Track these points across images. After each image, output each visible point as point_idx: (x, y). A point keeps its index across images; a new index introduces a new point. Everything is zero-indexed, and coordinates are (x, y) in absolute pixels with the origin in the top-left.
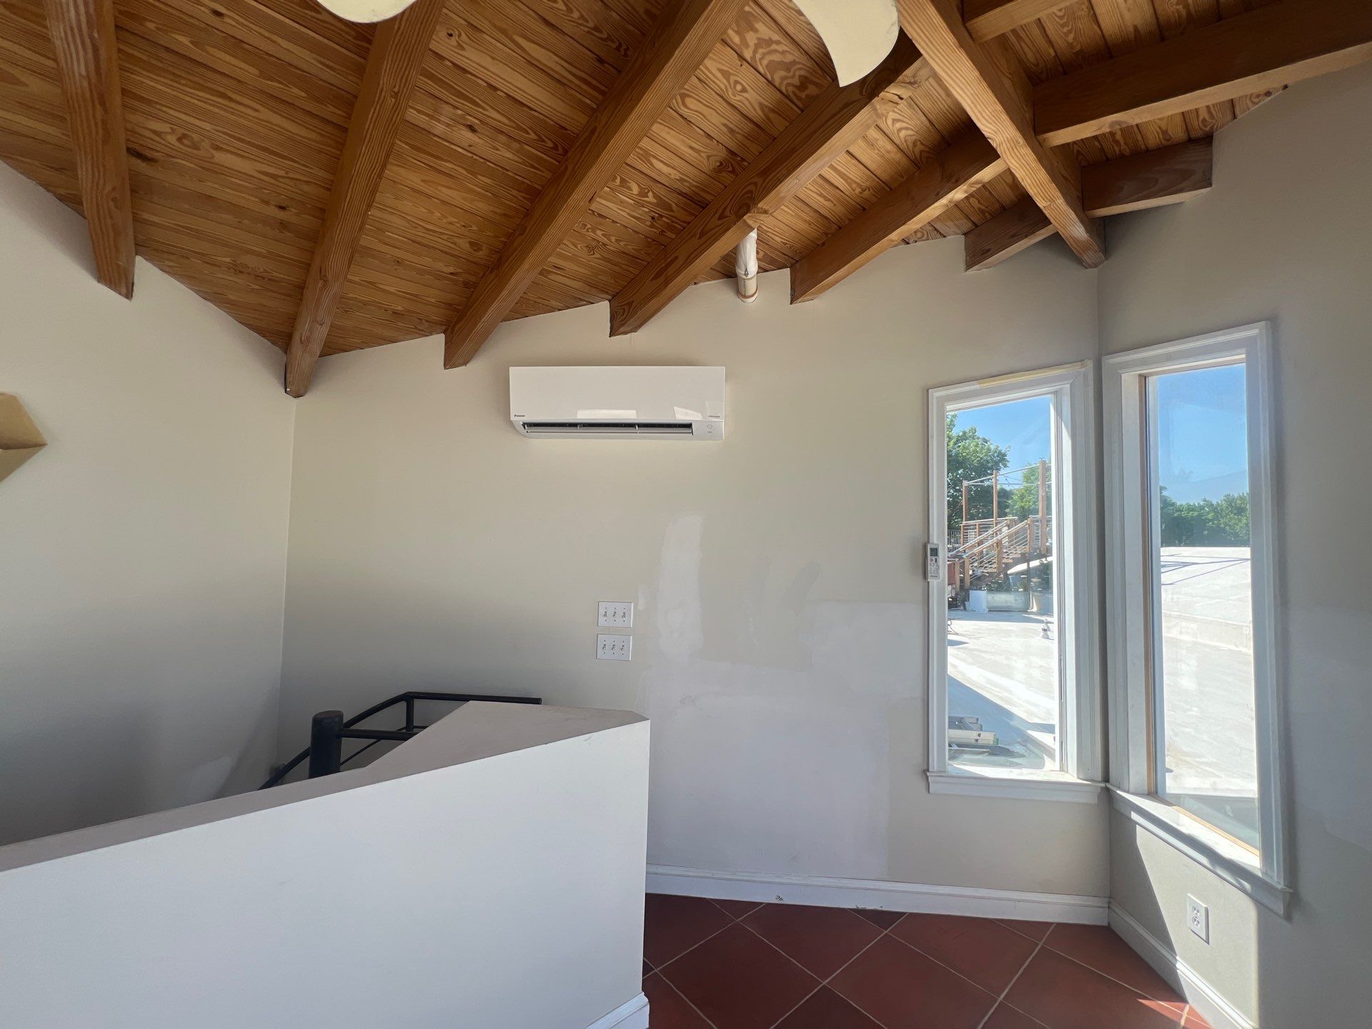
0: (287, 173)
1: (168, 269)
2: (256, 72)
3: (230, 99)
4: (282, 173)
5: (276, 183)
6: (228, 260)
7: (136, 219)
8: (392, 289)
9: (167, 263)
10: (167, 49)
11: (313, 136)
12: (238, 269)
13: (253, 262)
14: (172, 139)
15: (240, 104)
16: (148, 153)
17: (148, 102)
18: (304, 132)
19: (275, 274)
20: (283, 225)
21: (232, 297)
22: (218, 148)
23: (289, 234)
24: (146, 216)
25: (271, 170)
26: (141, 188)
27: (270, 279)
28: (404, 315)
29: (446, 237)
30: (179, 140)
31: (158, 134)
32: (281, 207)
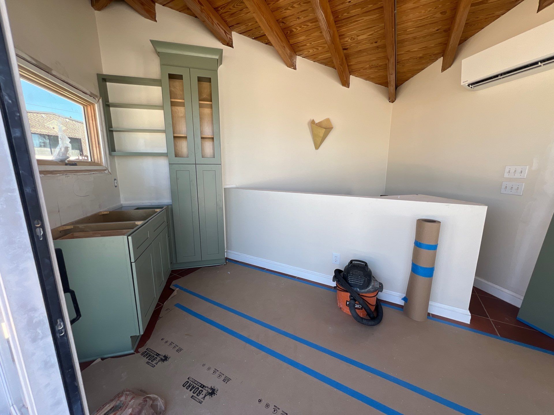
0: (374, 31)
1: (357, 76)
2: (360, 9)
3: (358, 21)
5: (373, 36)
6: (368, 66)
7: (348, 66)
8: (416, 49)
9: (356, 74)
10: (344, 19)
11: (378, 15)
12: (371, 68)
13: (374, 63)
14: (349, 41)
15: (359, 20)
16: (346, 47)
17: (343, 35)
18: (375, 16)
19: (380, 64)
20: (378, 47)
21: (372, 77)
22: (358, 36)
23: (380, 49)
24: (350, 64)
25: (370, 33)
26: (347, 57)
27: (379, 66)
28: (423, 57)
29: (429, 17)
30: (351, 40)
31: (347, 41)
32: (376, 42)
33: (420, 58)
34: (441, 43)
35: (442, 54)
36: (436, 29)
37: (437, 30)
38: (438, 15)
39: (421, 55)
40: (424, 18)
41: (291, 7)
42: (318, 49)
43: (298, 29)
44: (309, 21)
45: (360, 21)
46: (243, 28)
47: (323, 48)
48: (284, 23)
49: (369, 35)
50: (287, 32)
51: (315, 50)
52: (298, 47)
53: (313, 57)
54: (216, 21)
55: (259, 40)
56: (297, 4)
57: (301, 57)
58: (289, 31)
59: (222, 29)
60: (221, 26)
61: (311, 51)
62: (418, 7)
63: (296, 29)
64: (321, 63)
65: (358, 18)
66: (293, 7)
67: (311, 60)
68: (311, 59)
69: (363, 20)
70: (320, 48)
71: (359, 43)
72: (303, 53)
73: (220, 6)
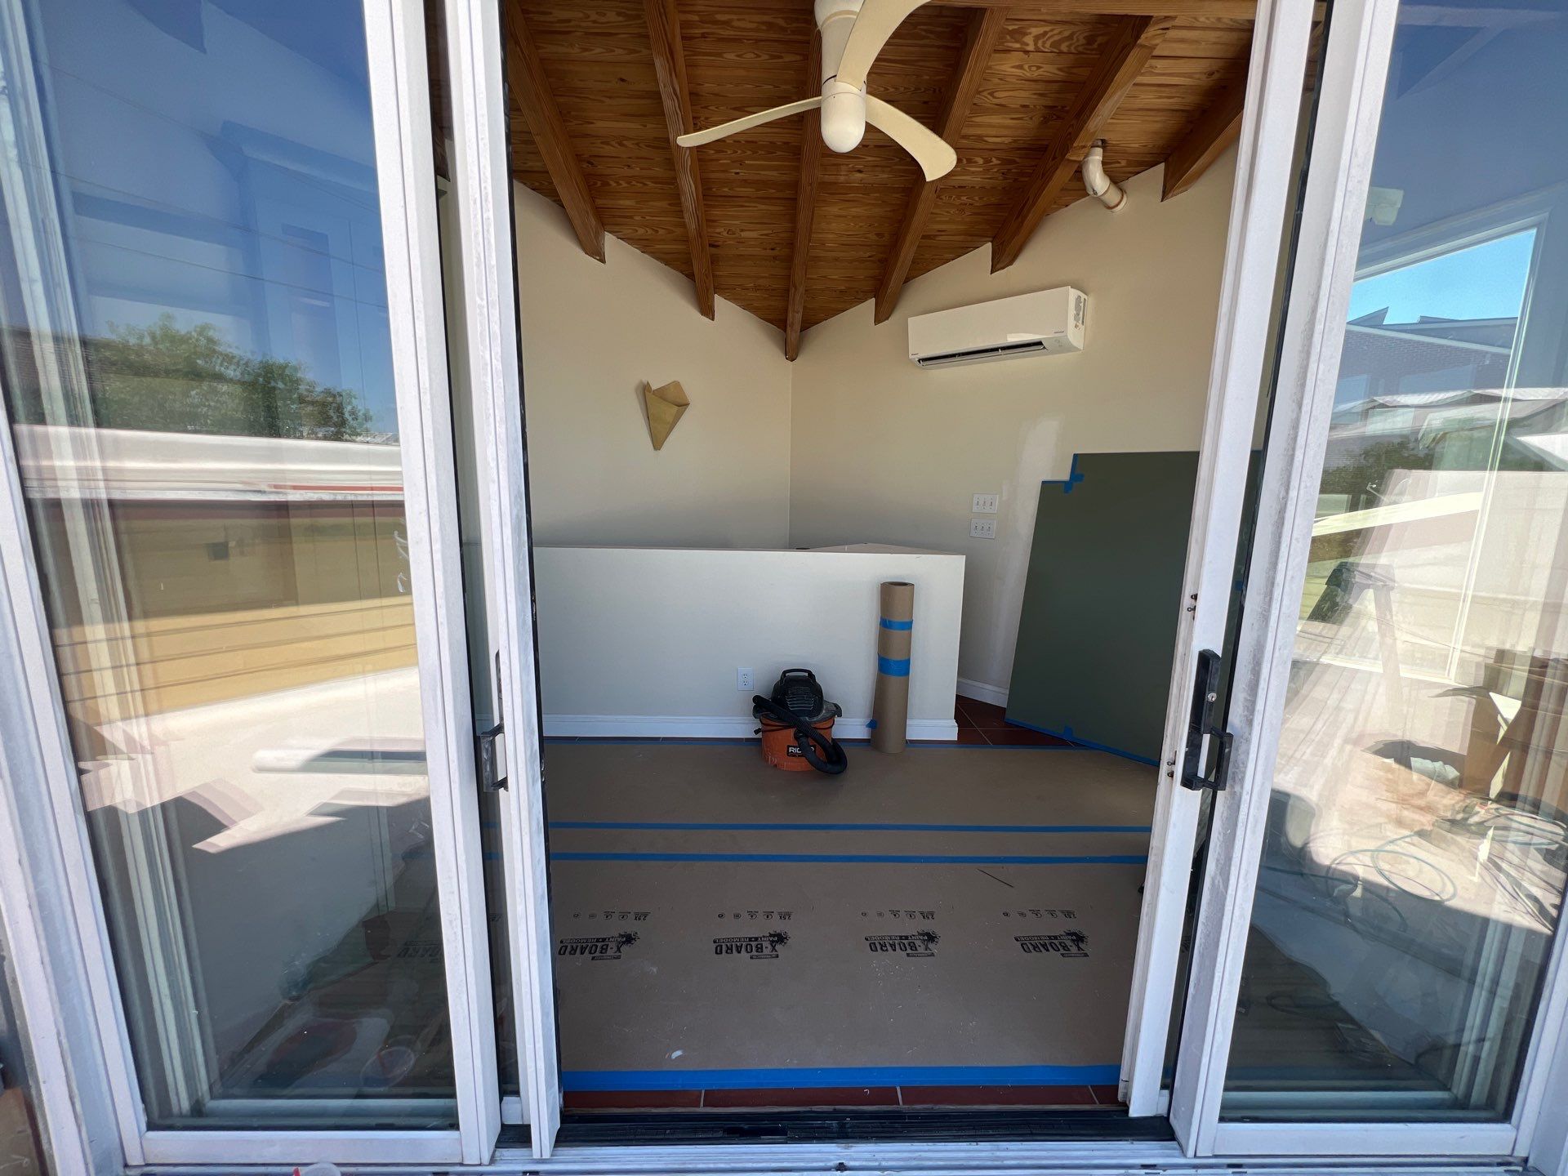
0: (772, 231)
1: (726, 297)
2: (753, 190)
4: (770, 232)
6: (752, 285)
7: (713, 276)
8: (835, 277)
9: (727, 294)
10: (721, 196)
11: (782, 208)
12: (757, 289)
13: (763, 282)
14: (725, 234)
15: (749, 207)
16: (716, 244)
17: (716, 221)
18: (777, 208)
19: (774, 286)
20: (775, 258)
21: (755, 305)
22: (742, 230)
23: (777, 262)
24: (718, 273)
25: (766, 232)
26: (715, 260)
27: (772, 290)
28: (845, 292)
29: (860, 235)
30: (727, 233)
31: (719, 233)
32: (772, 249)
33: (842, 291)
35: (875, 293)
36: (868, 254)
37: (869, 257)
38: (873, 237)
39: (843, 288)
40: (852, 235)
41: (618, 143)
42: (657, 231)
43: (621, 185)
44: (650, 178)
45: (751, 209)
47: (669, 233)
48: (592, 164)
49: (762, 235)
50: (596, 184)
51: (650, 231)
52: (614, 216)
53: (645, 245)
56: (633, 142)
57: (614, 238)
58: (599, 183)
61: (641, 231)
62: (845, 216)
63: (617, 183)
64: (657, 259)
65: (746, 202)
66: (621, 144)
67: (637, 249)
68: (639, 247)
69: (755, 209)
70: (661, 232)
71: (741, 242)
72: (621, 231)
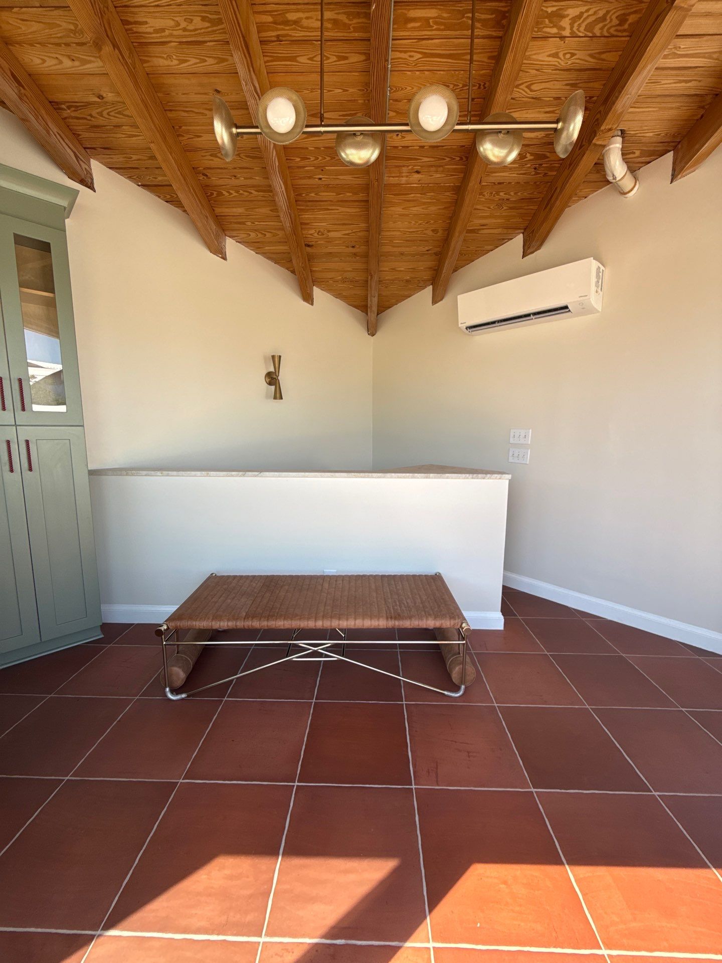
0: (352, 231)
1: (322, 288)
2: (335, 194)
3: (329, 210)
4: (350, 231)
5: (348, 237)
6: (340, 278)
7: (311, 271)
8: (402, 269)
9: (323, 286)
10: (309, 201)
11: (357, 210)
12: (344, 281)
13: (349, 275)
14: (316, 235)
16: (310, 244)
17: (307, 224)
18: (354, 210)
19: (357, 278)
20: (355, 255)
21: (344, 294)
22: (329, 231)
23: (358, 258)
24: (314, 269)
25: (347, 232)
26: (310, 258)
27: (356, 281)
28: (410, 281)
29: (420, 232)
30: (318, 234)
31: (312, 234)
32: (353, 247)
33: (407, 281)
34: (430, 268)
35: (431, 282)
36: (427, 248)
37: (427, 251)
38: (430, 233)
39: (408, 278)
40: (414, 232)
42: (265, 235)
43: (232, 194)
44: (253, 186)
45: (333, 211)
46: (118, 159)
47: (274, 236)
48: (207, 176)
49: (343, 235)
50: (212, 194)
51: (260, 235)
53: (256, 246)
54: (54, 129)
55: (152, 191)
57: (234, 241)
58: (215, 193)
59: (69, 147)
60: (67, 141)
61: (253, 235)
62: (407, 215)
63: (228, 192)
64: (269, 258)
65: (331, 205)
67: (251, 250)
68: (252, 248)
69: (337, 211)
70: (268, 235)
71: (329, 241)
72: (238, 235)
73: (68, 102)
